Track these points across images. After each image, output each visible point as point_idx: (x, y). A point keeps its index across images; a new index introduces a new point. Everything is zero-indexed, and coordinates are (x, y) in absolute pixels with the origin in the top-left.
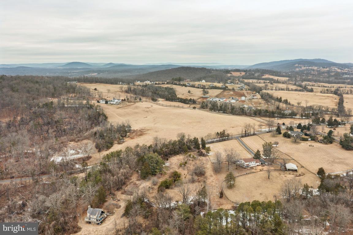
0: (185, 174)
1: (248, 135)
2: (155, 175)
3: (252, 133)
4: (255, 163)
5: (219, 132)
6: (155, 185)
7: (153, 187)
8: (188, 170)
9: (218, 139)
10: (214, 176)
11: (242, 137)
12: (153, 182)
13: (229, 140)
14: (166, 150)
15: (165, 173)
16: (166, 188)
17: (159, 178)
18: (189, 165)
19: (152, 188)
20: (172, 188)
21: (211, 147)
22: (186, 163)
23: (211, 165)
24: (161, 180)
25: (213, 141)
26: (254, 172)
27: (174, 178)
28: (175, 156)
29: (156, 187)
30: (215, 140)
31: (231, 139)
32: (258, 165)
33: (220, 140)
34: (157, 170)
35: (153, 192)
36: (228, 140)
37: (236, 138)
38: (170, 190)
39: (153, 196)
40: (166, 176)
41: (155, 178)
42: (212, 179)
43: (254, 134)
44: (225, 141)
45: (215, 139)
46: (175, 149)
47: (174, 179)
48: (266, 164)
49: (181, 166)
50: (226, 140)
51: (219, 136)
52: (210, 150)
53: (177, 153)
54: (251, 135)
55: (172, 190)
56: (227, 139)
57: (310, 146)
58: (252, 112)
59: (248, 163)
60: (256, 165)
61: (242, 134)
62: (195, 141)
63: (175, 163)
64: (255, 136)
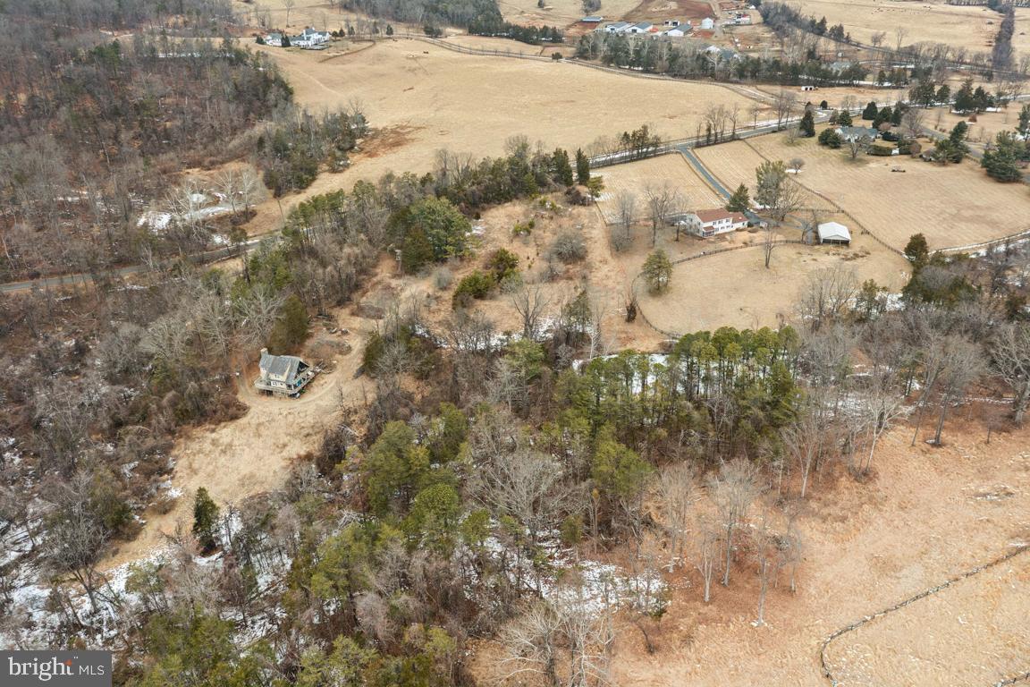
0: (528, 258)
1: (716, 140)
2: (444, 261)
3: (728, 133)
4: (730, 223)
5: (631, 134)
6: (444, 289)
7: (439, 294)
8: (538, 245)
9: (627, 153)
10: (613, 262)
11: (699, 145)
12: (439, 281)
13: (658, 155)
14: (474, 188)
15: (472, 254)
16: (476, 297)
17: (456, 269)
18: (541, 232)
19: (437, 298)
20: (492, 298)
21: (604, 179)
22: (532, 225)
23: (606, 232)
24: (460, 276)
25: (612, 160)
26: (726, 250)
27: (499, 268)
28: (500, 207)
29: (448, 295)
30: (617, 156)
31: (665, 154)
32: (737, 230)
33: (633, 156)
34: (448, 248)
35: (440, 310)
36: (655, 156)
37: (681, 150)
38: (487, 303)
39: (440, 318)
40: (476, 262)
41: (444, 271)
42: (606, 270)
43: (734, 138)
44: (648, 158)
45: (616, 153)
46: (499, 184)
47: (500, 271)
48: (761, 225)
49: (516, 233)
50: (651, 157)
51: (631, 145)
52: (603, 187)
53: (506, 198)
54: (725, 141)
55: (493, 303)
56: (654, 152)
57: (894, 171)
58: (732, 68)
59: (710, 224)
60: (734, 229)
61: (698, 137)
62: (560, 159)
63: (499, 226)
64: (736, 142)
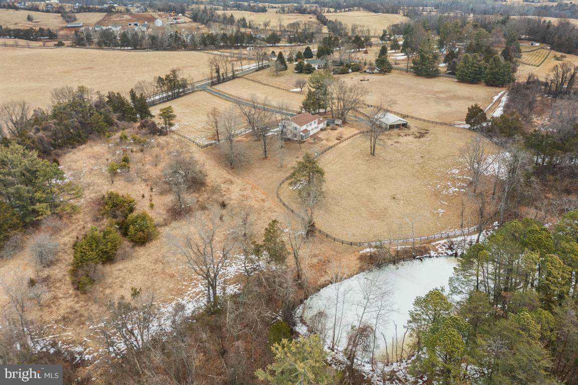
0: (143, 196)
1: (224, 79)
2: (36, 225)
3: (230, 75)
5: (164, 77)
6: (50, 264)
7: (45, 273)
8: (145, 180)
9: (164, 95)
10: (238, 181)
11: (213, 84)
12: (41, 255)
13: (188, 94)
15: (74, 208)
16: (104, 263)
17: (56, 231)
18: (140, 165)
19: (46, 280)
20: (125, 257)
22: (126, 160)
24: (67, 238)
25: (153, 101)
27: (115, 217)
28: (74, 150)
29: (61, 271)
30: (157, 97)
31: (192, 92)
32: (322, 130)
33: (169, 96)
34: (38, 206)
35: (55, 298)
36: (186, 94)
37: (203, 89)
38: (120, 266)
39: (62, 312)
40: (80, 216)
41: (39, 239)
42: (237, 189)
43: (234, 77)
44: (181, 96)
45: (156, 94)
46: (66, 126)
47: (120, 219)
49: (113, 173)
50: (183, 96)
51: (166, 88)
53: (78, 141)
54: (229, 79)
55: (129, 265)
56: (184, 92)
57: (361, 81)
59: (304, 127)
60: (318, 130)
61: (212, 78)
63: (87, 169)
64: (236, 79)
